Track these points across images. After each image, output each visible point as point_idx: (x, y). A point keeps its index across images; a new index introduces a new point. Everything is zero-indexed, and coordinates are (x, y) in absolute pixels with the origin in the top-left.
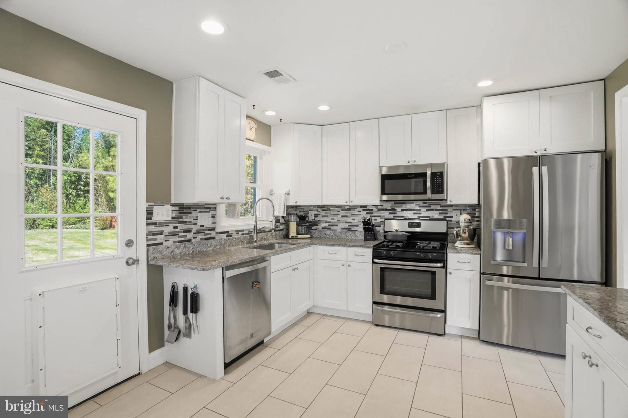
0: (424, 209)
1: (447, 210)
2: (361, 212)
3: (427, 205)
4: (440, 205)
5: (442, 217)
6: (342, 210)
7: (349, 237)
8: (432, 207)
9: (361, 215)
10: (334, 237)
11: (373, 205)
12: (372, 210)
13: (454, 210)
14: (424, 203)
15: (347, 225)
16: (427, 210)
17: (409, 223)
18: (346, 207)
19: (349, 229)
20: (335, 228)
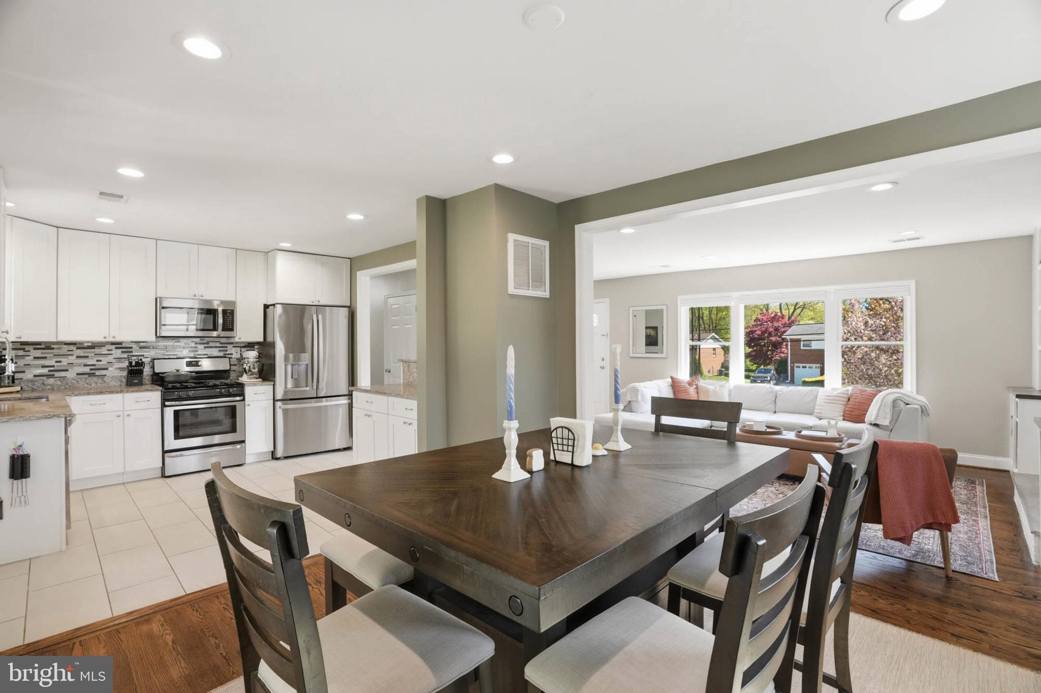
0: (201, 347)
1: (227, 347)
2: (112, 350)
3: (205, 342)
4: (220, 342)
5: (221, 354)
6: (78, 348)
7: (93, 385)
8: (211, 344)
9: (112, 354)
10: (63, 387)
11: (132, 342)
12: (131, 348)
13: (233, 347)
14: (201, 340)
15: (87, 369)
16: (205, 347)
17: (187, 362)
18: (86, 345)
19: (90, 375)
20: (63, 374)
